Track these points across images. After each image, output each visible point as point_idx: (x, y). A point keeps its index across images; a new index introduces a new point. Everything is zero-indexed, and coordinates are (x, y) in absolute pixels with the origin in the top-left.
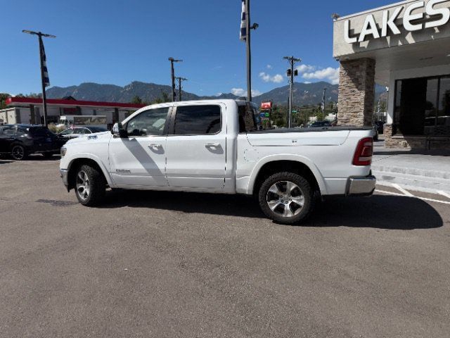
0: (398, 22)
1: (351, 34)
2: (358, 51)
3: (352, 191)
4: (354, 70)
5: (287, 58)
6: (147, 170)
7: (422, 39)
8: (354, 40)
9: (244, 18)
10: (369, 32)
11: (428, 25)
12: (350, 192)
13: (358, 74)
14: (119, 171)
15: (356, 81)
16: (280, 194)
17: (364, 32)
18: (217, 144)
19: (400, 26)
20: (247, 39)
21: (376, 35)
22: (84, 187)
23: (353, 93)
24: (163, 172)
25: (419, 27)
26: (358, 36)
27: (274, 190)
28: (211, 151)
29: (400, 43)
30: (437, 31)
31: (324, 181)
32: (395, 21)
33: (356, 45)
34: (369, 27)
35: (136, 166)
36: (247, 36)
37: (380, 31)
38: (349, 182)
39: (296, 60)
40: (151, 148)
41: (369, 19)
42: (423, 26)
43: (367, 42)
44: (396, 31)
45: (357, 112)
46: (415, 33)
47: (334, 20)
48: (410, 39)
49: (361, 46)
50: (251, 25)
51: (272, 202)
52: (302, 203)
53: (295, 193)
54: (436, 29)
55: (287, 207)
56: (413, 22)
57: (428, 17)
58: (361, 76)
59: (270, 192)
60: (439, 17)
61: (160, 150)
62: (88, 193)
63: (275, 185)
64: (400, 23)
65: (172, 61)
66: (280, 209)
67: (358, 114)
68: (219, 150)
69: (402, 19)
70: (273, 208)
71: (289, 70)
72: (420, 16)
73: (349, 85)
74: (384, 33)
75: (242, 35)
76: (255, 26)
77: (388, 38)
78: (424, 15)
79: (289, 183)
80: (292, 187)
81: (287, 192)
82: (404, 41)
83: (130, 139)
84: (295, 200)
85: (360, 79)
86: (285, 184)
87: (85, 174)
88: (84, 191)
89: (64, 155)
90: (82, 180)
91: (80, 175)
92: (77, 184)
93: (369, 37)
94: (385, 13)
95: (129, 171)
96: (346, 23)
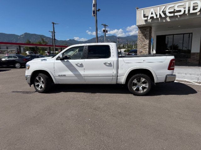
0: (164, 12)
1: (145, 16)
2: (147, 23)
3: (168, 80)
4: (145, 31)
5: (103, 25)
6: (75, 75)
7: (173, 19)
8: (146, 19)
9: (94, 6)
10: (152, 16)
11: (176, 14)
12: (167, 81)
13: (146, 33)
14: (59, 76)
15: (145, 36)
16: (138, 83)
17: (150, 16)
18: (109, 63)
20: (96, 16)
21: (155, 17)
22: (39, 84)
23: (143, 41)
24: (82, 75)
25: (172, 15)
26: (147, 17)
27: (135, 81)
29: (164, 21)
30: (179, 17)
31: (157, 77)
33: (146, 21)
34: (152, 14)
35: (69, 73)
36: (95, 14)
37: (157, 15)
38: (166, 77)
39: (106, 26)
40: (77, 65)
41: (152, 10)
42: (174, 14)
43: (151, 20)
45: (145, 49)
46: (170, 17)
47: (137, 10)
48: (168, 19)
49: (148, 21)
50: (97, 10)
51: (134, 87)
52: (147, 87)
53: (144, 83)
54: (178, 16)
55: (141, 88)
56: (170, 13)
57: (175, 11)
58: (147, 34)
59: (133, 83)
60: (180, 11)
61: (81, 65)
62: (43, 87)
63: (135, 79)
64: (164, 13)
65: (54, 24)
66: (138, 89)
67: (146, 49)
68: (110, 65)
69: (165, 11)
70: (135, 89)
71: (104, 30)
72: (173, 10)
73: (142, 37)
75: (93, 14)
76: (99, 10)
77: (160, 19)
78: (174, 10)
79: (141, 78)
80: (143, 80)
81: (140, 82)
82: (166, 20)
83: (66, 60)
84: (144, 85)
85: (147, 35)
86: (140, 79)
87: (41, 78)
88: (40, 86)
89: (28, 69)
90: (39, 81)
91: (37, 78)
92: (35, 83)
93: (152, 18)
94: (159, 8)
95: (65, 75)
96: (142, 11)
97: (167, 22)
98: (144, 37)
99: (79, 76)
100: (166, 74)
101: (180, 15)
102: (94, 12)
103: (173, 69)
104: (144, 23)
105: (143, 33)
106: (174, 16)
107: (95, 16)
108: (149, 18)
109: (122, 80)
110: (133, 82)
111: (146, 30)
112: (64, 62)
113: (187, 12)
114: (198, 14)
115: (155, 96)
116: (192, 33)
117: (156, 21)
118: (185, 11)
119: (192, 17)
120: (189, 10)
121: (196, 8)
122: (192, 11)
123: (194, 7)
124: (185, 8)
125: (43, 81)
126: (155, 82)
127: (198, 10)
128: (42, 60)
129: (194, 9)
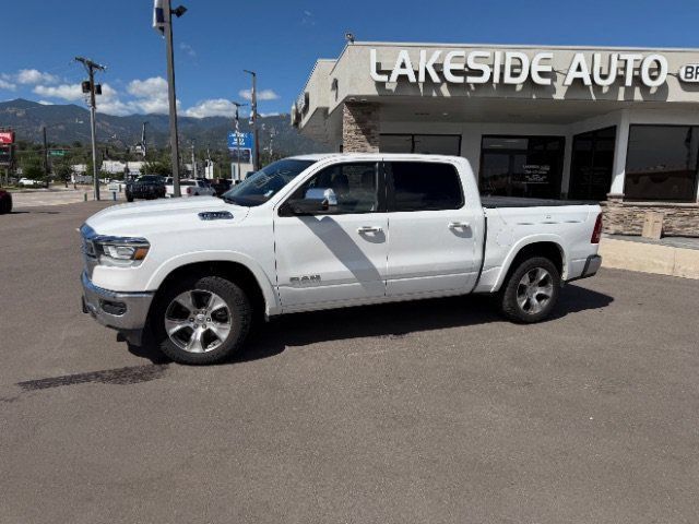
0: (438, 68)
1: (379, 70)
2: (383, 93)
4: (366, 117)
5: (82, 60)
6: (355, 273)
7: (458, 94)
8: (384, 78)
10: (403, 72)
13: (370, 123)
14: (294, 281)
16: (529, 285)
17: (397, 71)
18: (463, 224)
19: (440, 74)
21: (412, 79)
23: (363, 149)
25: (460, 79)
26: (389, 73)
28: (456, 233)
29: (434, 94)
30: (473, 88)
32: (434, 66)
34: (403, 66)
35: (333, 267)
36: (166, 25)
37: (416, 73)
38: (587, 263)
40: (362, 233)
41: (404, 55)
42: (465, 80)
43: (398, 84)
44: (435, 78)
46: (451, 85)
47: (350, 43)
48: (445, 91)
50: (174, 8)
51: (521, 298)
52: (550, 294)
53: (544, 282)
54: (472, 85)
55: (534, 301)
56: (455, 72)
57: (466, 70)
58: (374, 126)
60: (480, 73)
63: (527, 274)
64: (437, 70)
66: (528, 305)
68: (466, 232)
69: (442, 65)
70: (522, 305)
71: (87, 83)
72: (460, 67)
73: (358, 136)
74: (422, 78)
75: (158, 20)
76: (180, 12)
78: (466, 66)
79: (540, 269)
80: (543, 275)
81: (536, 282)
82: (438, 91)
83: (320, 218)
85: (372, 131)
86: (536, 273)
87: (214, 295)
88: (199, 333)
89: (141, 258)
90: (192, 310)
91: (185, 299)
92: (167, 321)
93: (403, 79)
94: (423, 53)
95: (318, 277)
96: (373, 52)
97: (441, 96)
98: (363, 136)
100: (587, 255)
101: (475, 84)
102: (160, 12)
103: (598, 241)
104: (373, 91)
105: (359, 122)
106: (466, 85)
107: (162, 29)
108: (394, 78)
109: (494, 280)
110: (521, 282)
111: (370, 113)
112: (314, 224)
114: (519, 88)
116: (460, 136)
117: (411, 92)
118: (492, 74)
119: (505, 95)
120: (502, 75)
121: (516, 71)
122: (508, 79)
123: (513, 67)
124: (492, 66)
125: (223, 309)
126: (565, 276)
127: (523, 77)
128: (204, 216)
129: (514, 75)
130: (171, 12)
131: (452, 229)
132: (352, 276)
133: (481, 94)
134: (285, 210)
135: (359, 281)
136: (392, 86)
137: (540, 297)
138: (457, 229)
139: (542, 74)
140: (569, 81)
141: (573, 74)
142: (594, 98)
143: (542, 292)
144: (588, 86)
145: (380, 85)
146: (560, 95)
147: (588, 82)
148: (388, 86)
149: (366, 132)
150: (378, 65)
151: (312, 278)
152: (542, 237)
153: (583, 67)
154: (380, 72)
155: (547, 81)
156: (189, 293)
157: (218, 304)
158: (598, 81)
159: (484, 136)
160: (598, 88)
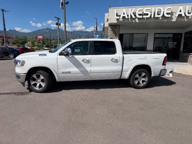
2: (118, 22)
5: (56, 17)
7: (141, 21)
10: (124, 15)
11: (144, 17)
13: (116, 30)
14: (63, 73)
16: (139, 77)
17: (122, 15)
18: (116, 59)
19: (135, 15)
21: (127, 17)
22: (37, 83)
23: (113, 38)
24: (89, 72)
25: (141, 17)
26: (120, 16)
27: (137, 76)
29: (134, 22)
30: (146, 19)
31: (154, 71)
32: (133, 13)
34: (124, 14)
35: (74, 69)
36: (64, 7)
37: (128, 16)
38: (161, 71)
40: (83, 60)
41: (124, 10)
42: (143, 17)
44: (134, 17)
46: (139, 19)
47: (109, 8)
48: (137, 20)
51: (136, 81)
52: (146, 80)
53: (144, 77)
54: (145, 18)
55: (141, 82)
56: (139, 15)
57: (143, 14)
60: (147, 14)
61: (88, 62)
62: (43, 85)
63: (137, 74)
64: (135, 14)
65: (3, 11)
66: (139, 83)
68: (116, 61)
69: (136, 13)
70: (136, 83)
71: (57, 23)
72: (141, 13)
73: (112, 34)
74: (129, 17)
75: (62, 6)
76: (67, 3)
77: (130, 19)
78: (143, 13)
79: (143, 73)
80: (144, 74)
81: (142, 76)
82: (135, 21)
83: (71, 56)
84: (144, 79)
85: (117, 33)
86: (141, 74)
87: (41, 75)
88: (38, 84)
89: (23, 65)
90: (37, 79)
91: (34, 76)
92: (31, 81)
93: (124, 17)
94: (130, 9)
95: (70, 72)
96: (115, 10)
98: (114, 34)
99: (85, 72)
100: (161, 69)
102: (62, 4)
103: (165, 65)
104: (116, 22)
105: (113, 30)
106: (143, 18)
107: (63, 8)
108: (121, 17)
109: (126, 75)
111: (116, 28)
112: (69, 58)
113: (152, 16)
114: (160, 18)
115: (150, 88)
116: (148, 34)
117: (127, 21)
118: (151, 15)
119: (156, 21)
120: (154, 15)
121: (159, 13)
122: (156, 16)
123: (158, 12)
124: (151, 12)
125: (43, 79)
126: (152, 75)
127: (161, 15)
128: (40, 55)
129: (158, 14)
130: (65, 3)
131: (112, 60)
132: (80, 72)
133: (148, 21)
134: (61, 54)
135: (83, 74)
136: (121, 20)
137: (143, 81)
138: (113, 60)
139: (167, 14)
140: (177, 15)
141: (179, 13)
142: (186, 20)
143: (144, 80)
144: (184, 17)
145: (118, 20)
146: (174, 20)
147: (183, 15)
148: (120, 20)
149: (115, 33)
150: (117, 14)
151: (68, 72)
152: (144, 63)
153: (182, 11)
154: (117, 16)
155: (169, 16)
156: (35, 74)
157: (42, 77)
158: (187, 15)
159: (155, 34)
160: (188, 17)
